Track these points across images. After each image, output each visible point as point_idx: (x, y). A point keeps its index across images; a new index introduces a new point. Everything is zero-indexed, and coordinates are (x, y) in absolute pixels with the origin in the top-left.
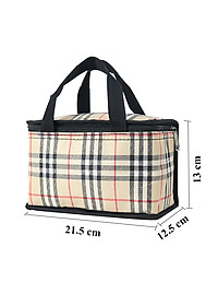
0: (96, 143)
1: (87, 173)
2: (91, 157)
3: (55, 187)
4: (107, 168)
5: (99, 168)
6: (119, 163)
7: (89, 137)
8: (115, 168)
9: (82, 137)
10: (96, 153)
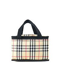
0: (34, 42)
1: (31, 50)
2: (33, 46)
3: (21, 54)
4: (37, 48)
5: (35, 48)
6: (40, 47)
7: (32, 41)
8: (39, 48)
9: (30, 41)
10: (34, 45)
